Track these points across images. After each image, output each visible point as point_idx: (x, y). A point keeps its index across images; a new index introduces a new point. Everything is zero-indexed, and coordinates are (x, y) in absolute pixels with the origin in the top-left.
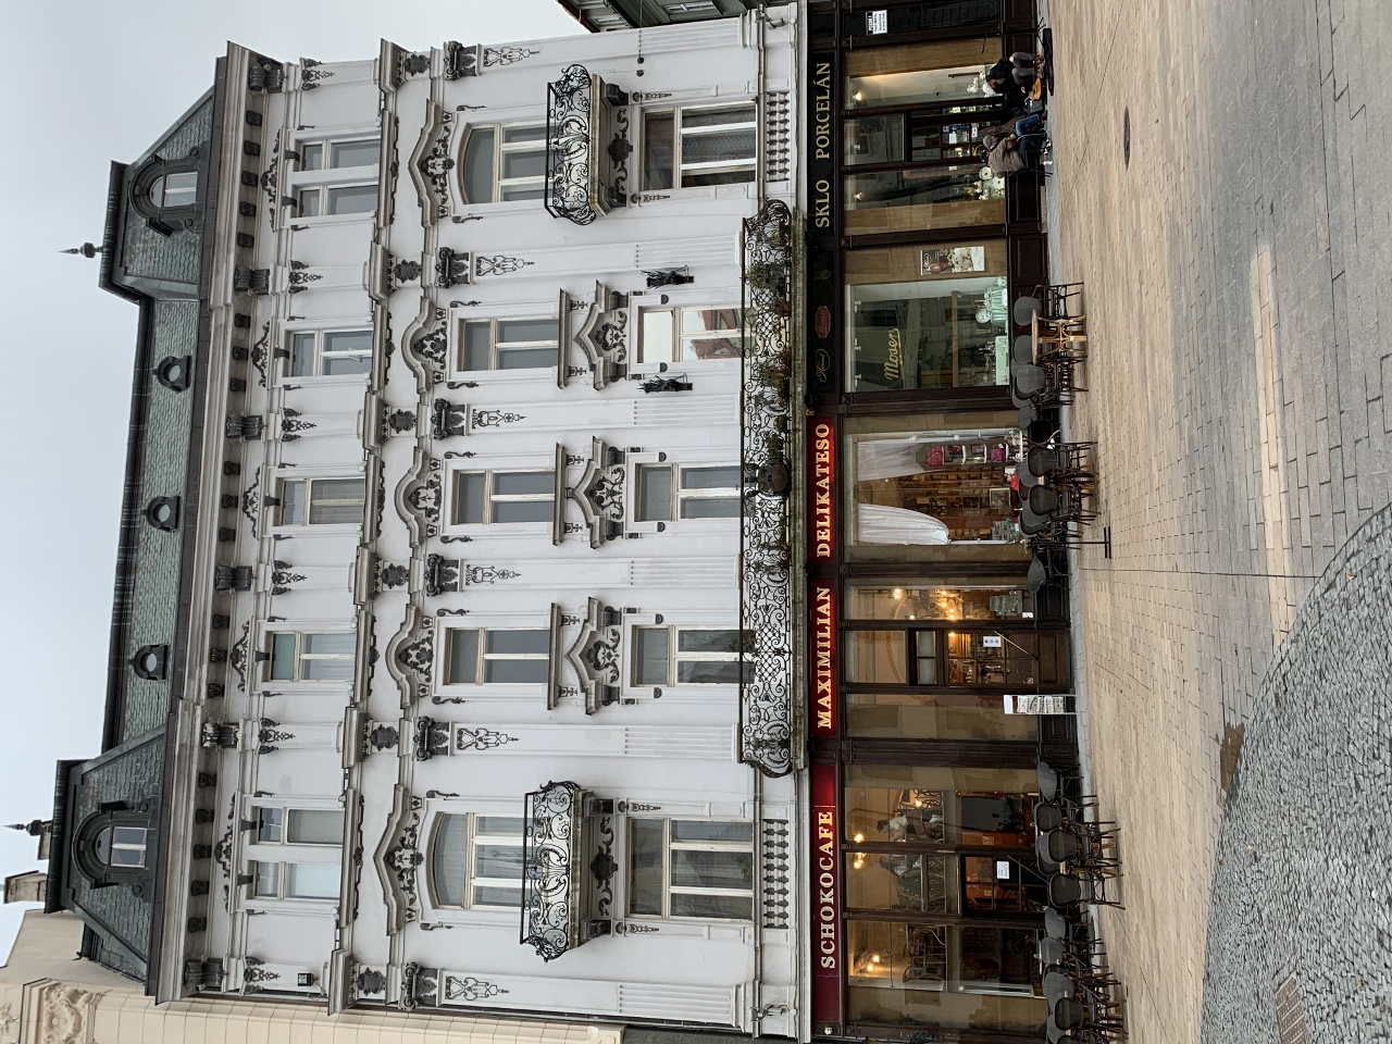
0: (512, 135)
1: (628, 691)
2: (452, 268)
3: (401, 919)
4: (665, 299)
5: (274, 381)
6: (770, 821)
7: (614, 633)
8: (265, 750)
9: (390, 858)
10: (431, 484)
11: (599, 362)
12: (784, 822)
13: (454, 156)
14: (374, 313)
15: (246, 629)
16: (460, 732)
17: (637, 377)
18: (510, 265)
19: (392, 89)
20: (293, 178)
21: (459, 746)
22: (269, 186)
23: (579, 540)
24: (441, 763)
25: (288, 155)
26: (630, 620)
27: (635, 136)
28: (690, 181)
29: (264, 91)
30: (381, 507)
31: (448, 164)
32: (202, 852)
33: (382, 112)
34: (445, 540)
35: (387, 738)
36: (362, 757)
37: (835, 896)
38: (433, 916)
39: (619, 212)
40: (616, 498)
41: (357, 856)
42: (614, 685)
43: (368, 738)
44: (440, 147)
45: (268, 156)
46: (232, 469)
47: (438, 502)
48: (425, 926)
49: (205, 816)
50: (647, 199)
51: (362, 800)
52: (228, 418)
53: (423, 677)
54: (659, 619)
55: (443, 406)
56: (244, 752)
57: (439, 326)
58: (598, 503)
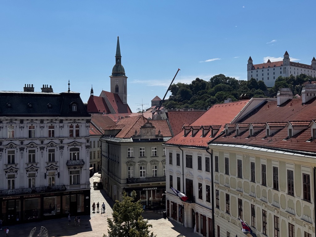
0: (78, 153)
1: (7, 174)
2: (62, 148)
4: (56, 175)
5: (48, 124)
7: (14, 172)
10: (34, 146)
13: (76, 147)
14: (56, 137)
15: (15, 123)
16: (2, 153)
17: (47, 172)
18: (62, 155)
19: (85, 138)
20: (75, 125)
22: (74, 122)
23: (26, 167)
25: (78, 124)
26: (16, 173)
27: (76, 170)
28: (71, 177)
29: (86, 121)
30: (31, 140)
31: (75, 146)
33: (82, 137)
34: (26, 149)
35: (1, 144)
39: (67, 169)
40: (31, 171)
42: (8, 172)
43: (1, 141)
44: (77, 145)
45: (78, 121)
46: (36, 120)
47: (31, 148)
50: (69, 172)
52: (43, 119)
53: (8, 147)
54: (16, 177)
55: (44, 147)
57: (54, 146)
58: (31, 168)
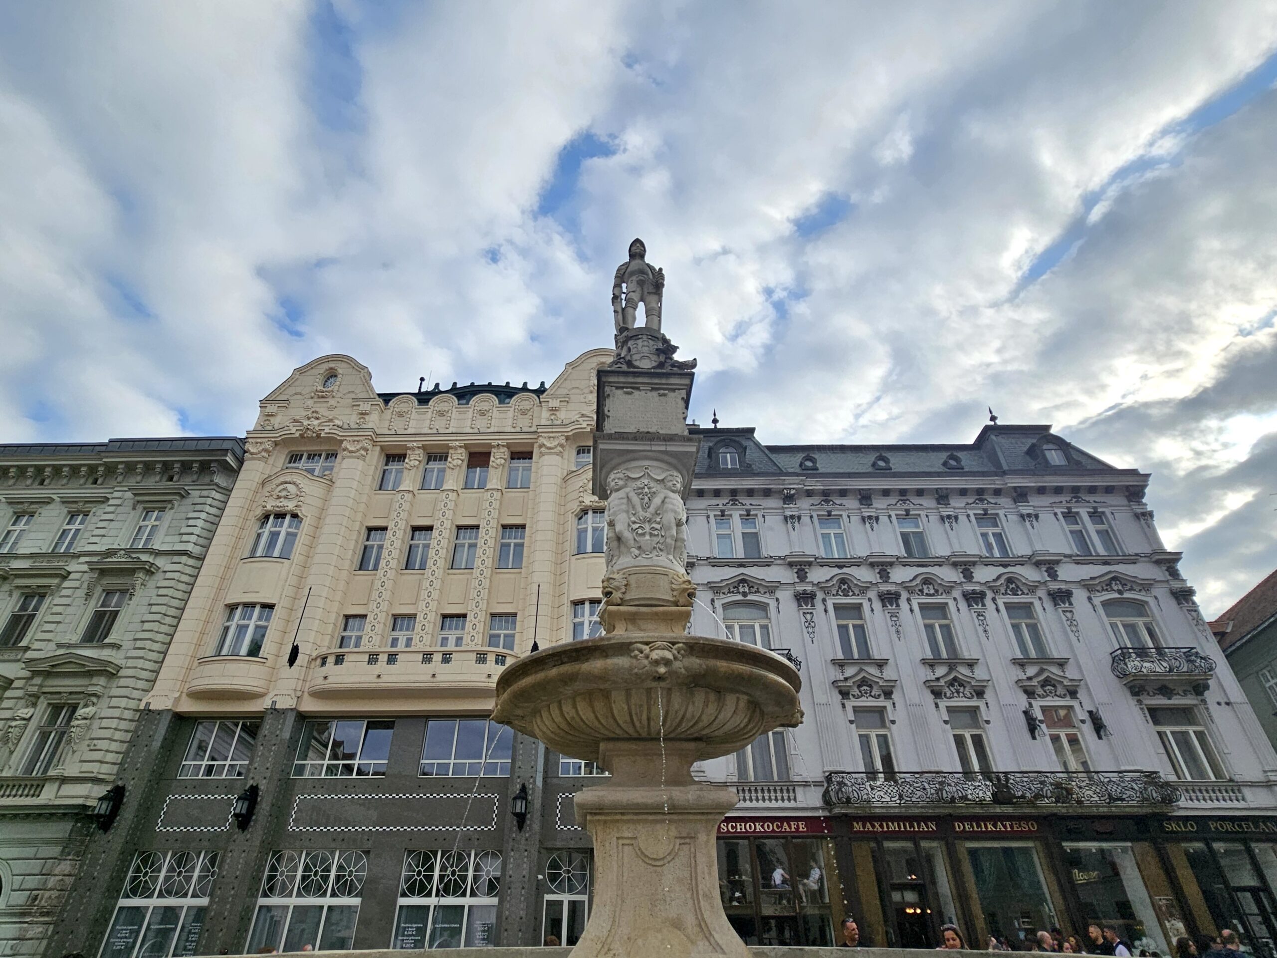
0: (1149, 626)
1: (850, 704)
2: (1061, 597)
3: (715, 588)
4: (1083, 722)
5: (970, 509)
6: (794, 790)
7: (879, 695)
8: (786, 518)
9: (743, 581)
10: (937, 591)
11: (1034, 682)
12: (795, 800)
13: (1127, 595)
14: (1022, 557)
15: (841, 505)
16: (811, 613)
18: (1074, 629)
19: (1154, 559)
20: (1084, 513)
21: (804, 613)
22: (1074, 500)
23: (925, 674)
24: (793, 605)
25: (1095, 508)
26: (888, 704)
27: (1176, 701)
28: (1162, 737)
29: (1127, 494)
30: (919, 566)
31: (1120, 592)
32: (734, 493)
33: (1137, 555)
34: (909, 600)
35: (802, 576)
36: (791, 565)
37: (760, 832)
38: (718, 604)
39: (1128, 694)
40: (956, 694)
41: (742, 565)
42: (851, 697)
43: (800, 567)
44: (1128, 588)
45: (1091, 498)
46: (920, 493)
47: (927, 595)
48: (713, 601)
49: (750, 493)
50: (1142, 709)
51: (768, 566)
52: (947, 489)
53: (835, 592)
54: (893, 722)
55: (983, 595)
56: (783, 508)
57: (1026, 591)
58: (951, 684)
